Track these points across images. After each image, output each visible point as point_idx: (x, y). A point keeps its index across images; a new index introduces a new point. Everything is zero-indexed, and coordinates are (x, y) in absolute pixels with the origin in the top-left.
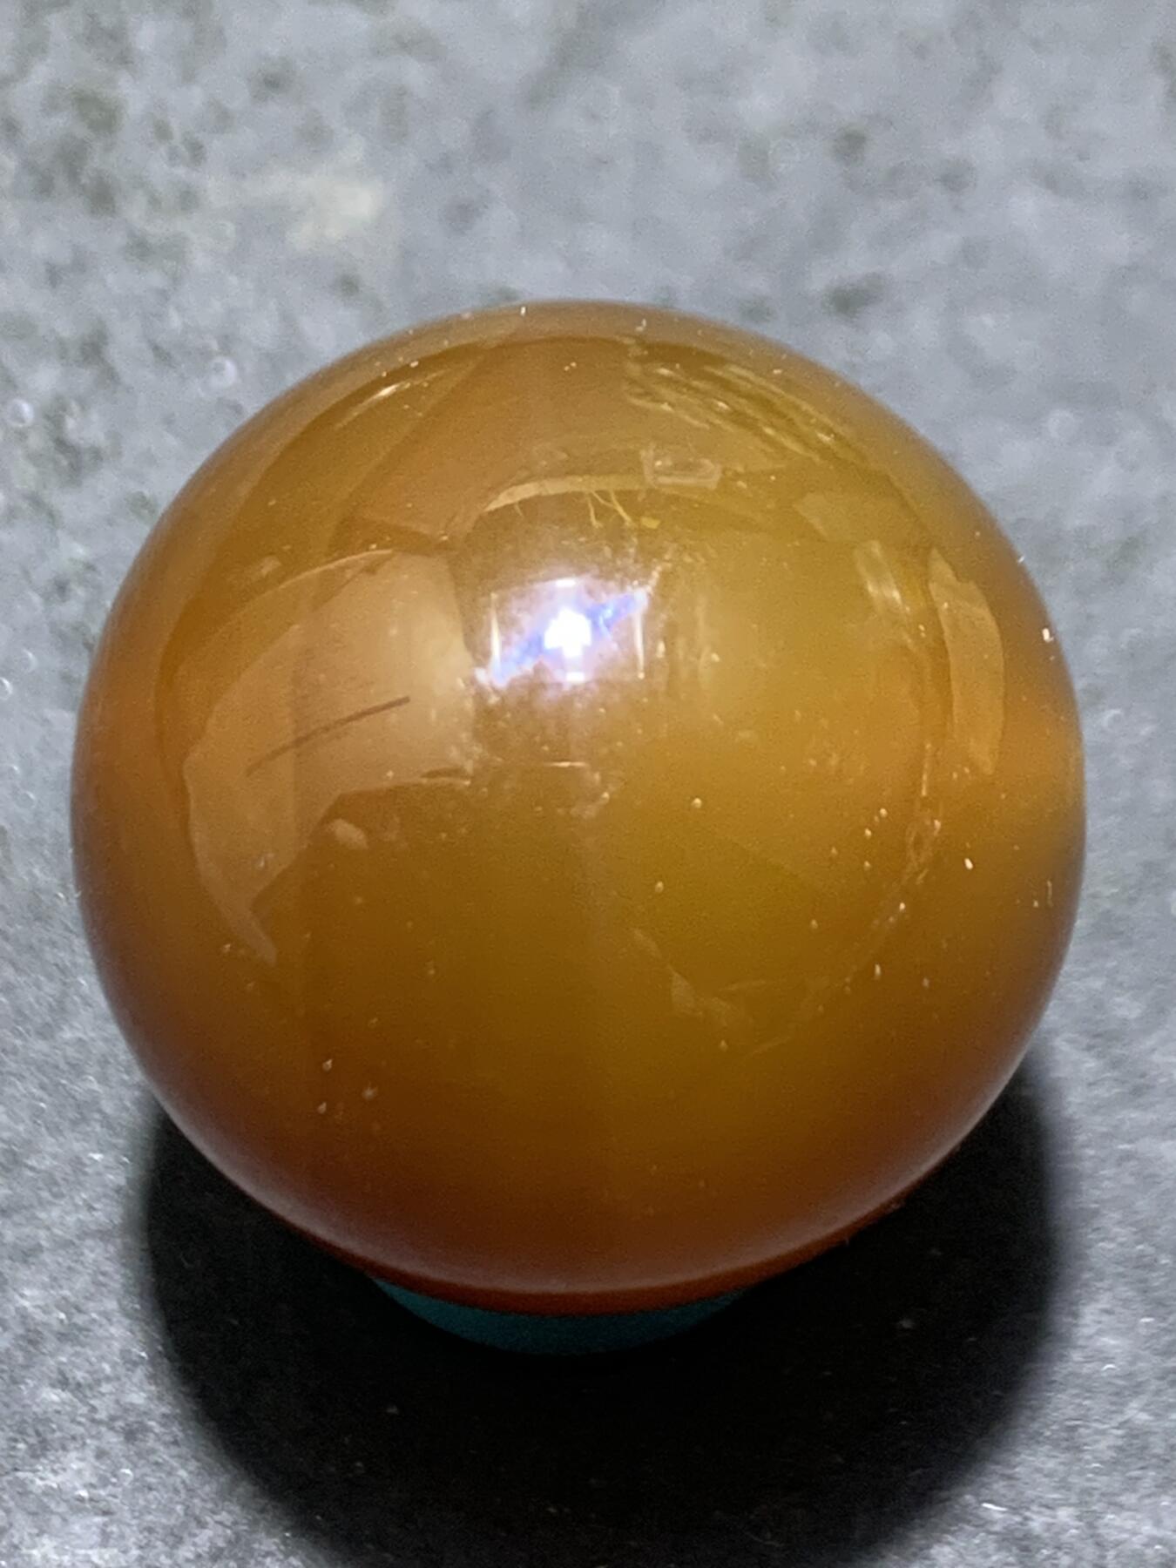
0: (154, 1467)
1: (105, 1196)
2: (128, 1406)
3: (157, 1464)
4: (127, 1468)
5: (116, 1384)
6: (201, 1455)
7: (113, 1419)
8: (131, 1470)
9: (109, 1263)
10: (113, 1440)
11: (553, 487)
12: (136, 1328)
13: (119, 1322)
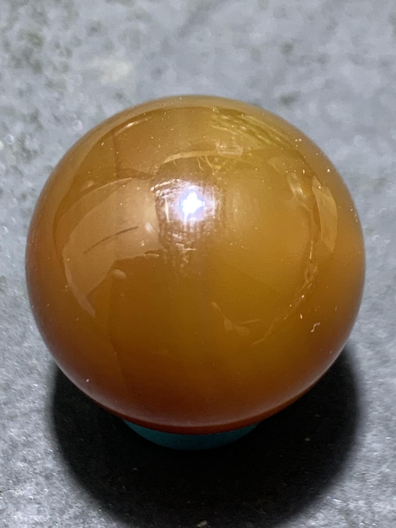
0: (55, 489)
1: (40, 398)
2: (47, 468)
3: (56, 487)
4: (46, 488)
5: (42, 461)
6: (71, 484)
7: (41, 472)
8: (47, 489)
9: (39, 421)
10: (41, 479)
11: (187, 155)
12: (49, 442)
13: (44, 440)
